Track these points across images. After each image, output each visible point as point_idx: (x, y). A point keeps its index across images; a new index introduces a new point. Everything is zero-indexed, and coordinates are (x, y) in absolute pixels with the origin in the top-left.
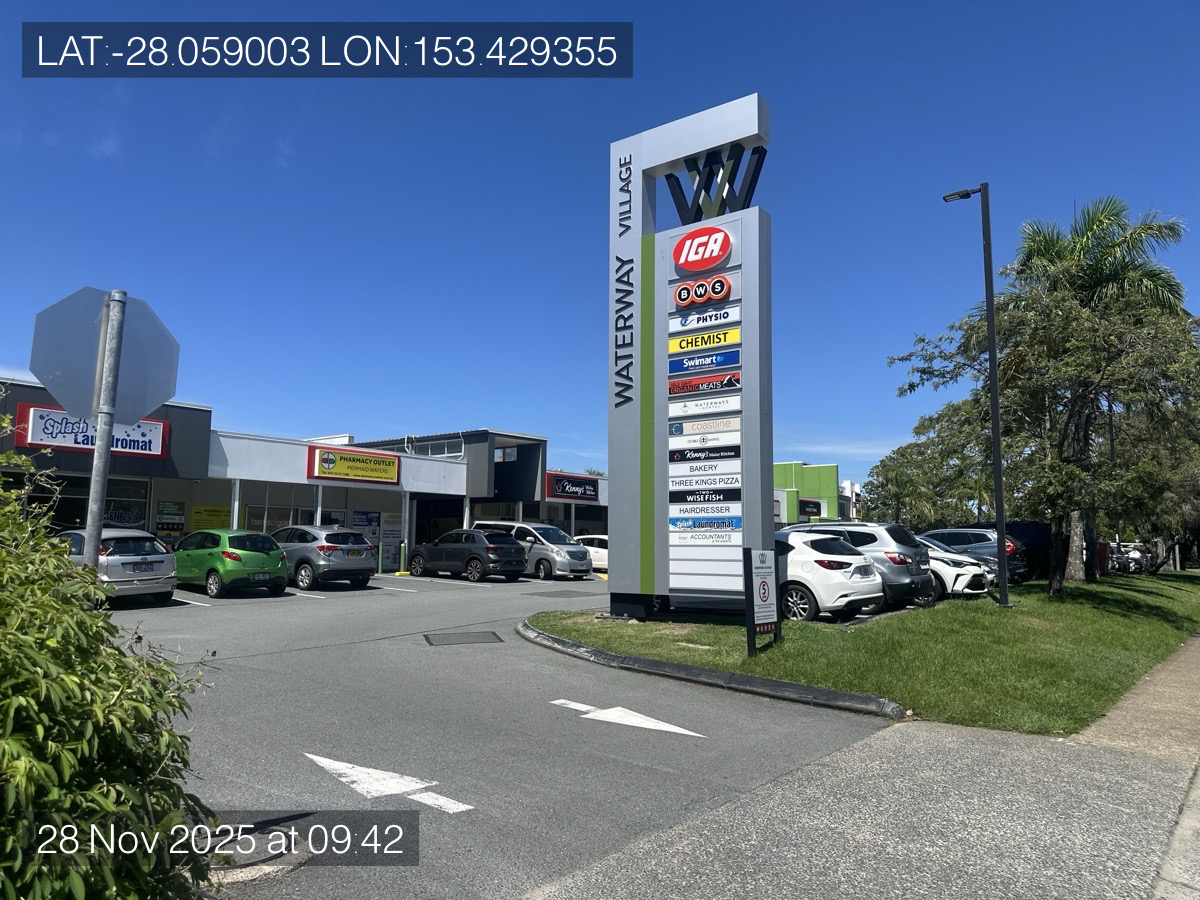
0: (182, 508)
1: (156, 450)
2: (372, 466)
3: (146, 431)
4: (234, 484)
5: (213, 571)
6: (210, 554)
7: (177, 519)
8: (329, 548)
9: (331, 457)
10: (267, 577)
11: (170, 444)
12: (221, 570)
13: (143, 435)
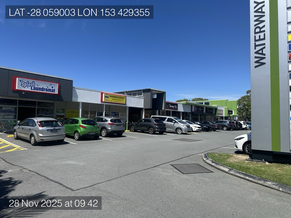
0: (64, 111)
1: (56, 92)
2: (119, 99)
3: (53, 87)
4: (80, 103)
5: (77, 131)
6: (75, 126)
7: (62, 114)
8: (111, 124)
9: (107, 96)
10: (94, 133)
11: (60, 90)
12: (79, 131)
13: (52, 87)
